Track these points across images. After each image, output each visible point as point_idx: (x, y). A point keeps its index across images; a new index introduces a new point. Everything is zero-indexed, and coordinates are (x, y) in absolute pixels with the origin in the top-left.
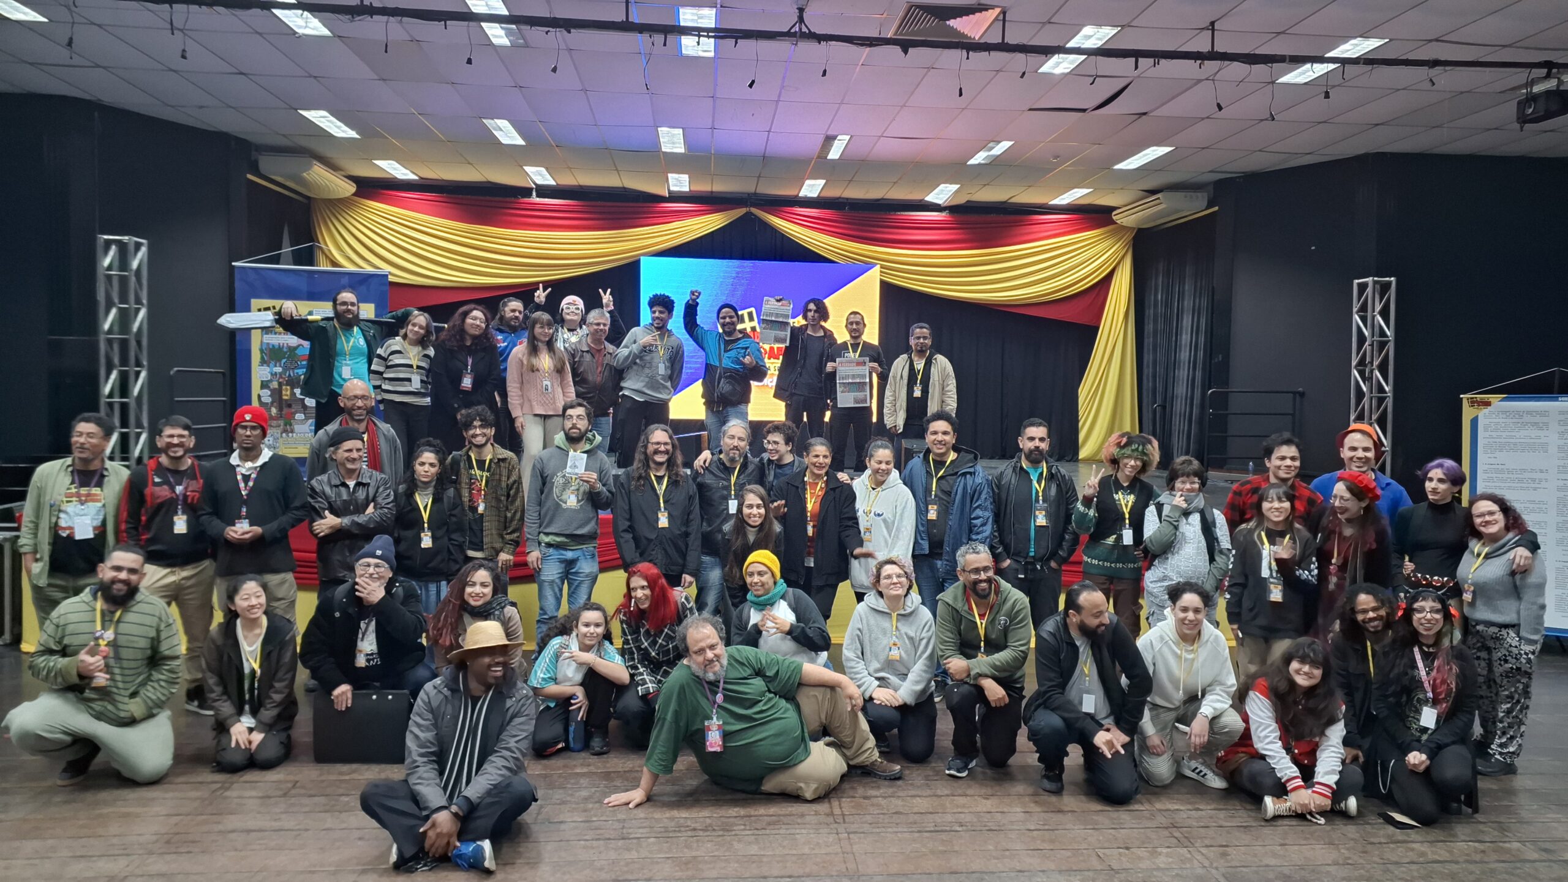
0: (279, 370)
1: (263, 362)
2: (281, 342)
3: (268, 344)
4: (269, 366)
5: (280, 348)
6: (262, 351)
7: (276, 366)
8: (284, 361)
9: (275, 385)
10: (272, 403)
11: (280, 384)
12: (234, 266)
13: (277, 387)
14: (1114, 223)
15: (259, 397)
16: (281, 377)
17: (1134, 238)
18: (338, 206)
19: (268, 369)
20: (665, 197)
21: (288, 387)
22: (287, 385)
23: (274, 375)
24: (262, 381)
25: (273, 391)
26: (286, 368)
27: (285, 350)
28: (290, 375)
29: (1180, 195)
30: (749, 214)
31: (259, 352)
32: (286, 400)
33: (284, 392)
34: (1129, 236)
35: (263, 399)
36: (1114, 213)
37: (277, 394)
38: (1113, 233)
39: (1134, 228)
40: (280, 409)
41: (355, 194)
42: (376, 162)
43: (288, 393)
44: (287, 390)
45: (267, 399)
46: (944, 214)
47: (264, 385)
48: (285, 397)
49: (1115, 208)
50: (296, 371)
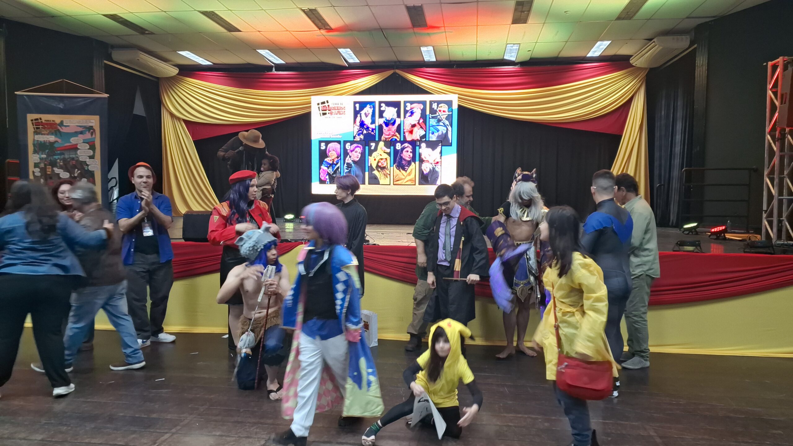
0: (44, 156)
1: (35, 152)
2: (45, 139)
3: (38, 140)
4: (38, 154)
5: (45, 143)
6: (34, 145)
7: (42, 154)
8: (47, 151)
9: (42, 165)
10: (41, 176)
11: (45, 165)
12: (16, 94)
13: (43, 166)
14: (631, 66)
15: (33, 172)
16: (45, 161)
17: (647, 75)
18: (172, 81)
19: (38, 156)
20: (346, 67)
21: (50, 167)
22: (49, 165)
23: (41, 159)
24: (35, 163)
25: (41, 169)
26: (48, 155)
27: (48, 144)
28: (51, 159)
29: (670, 38)
30: (395, 73)
31: (32, 146)
32: (49, 174)
33: (48, 170)
34: (643, 74)
35: (36, 174)
36: (631, 59)
37: (43, 170)
38: (630, 74)
39: (647, 68)
40: (46, 180)
41: (178, 74)
42: (181, 53)
43: (50, 170)
44: (49, 168)
45: (38, 174)
46: (516, 67)
47: (36, 165)
48: (48, 173)
49: (632, 56)
50: (55, 157)
